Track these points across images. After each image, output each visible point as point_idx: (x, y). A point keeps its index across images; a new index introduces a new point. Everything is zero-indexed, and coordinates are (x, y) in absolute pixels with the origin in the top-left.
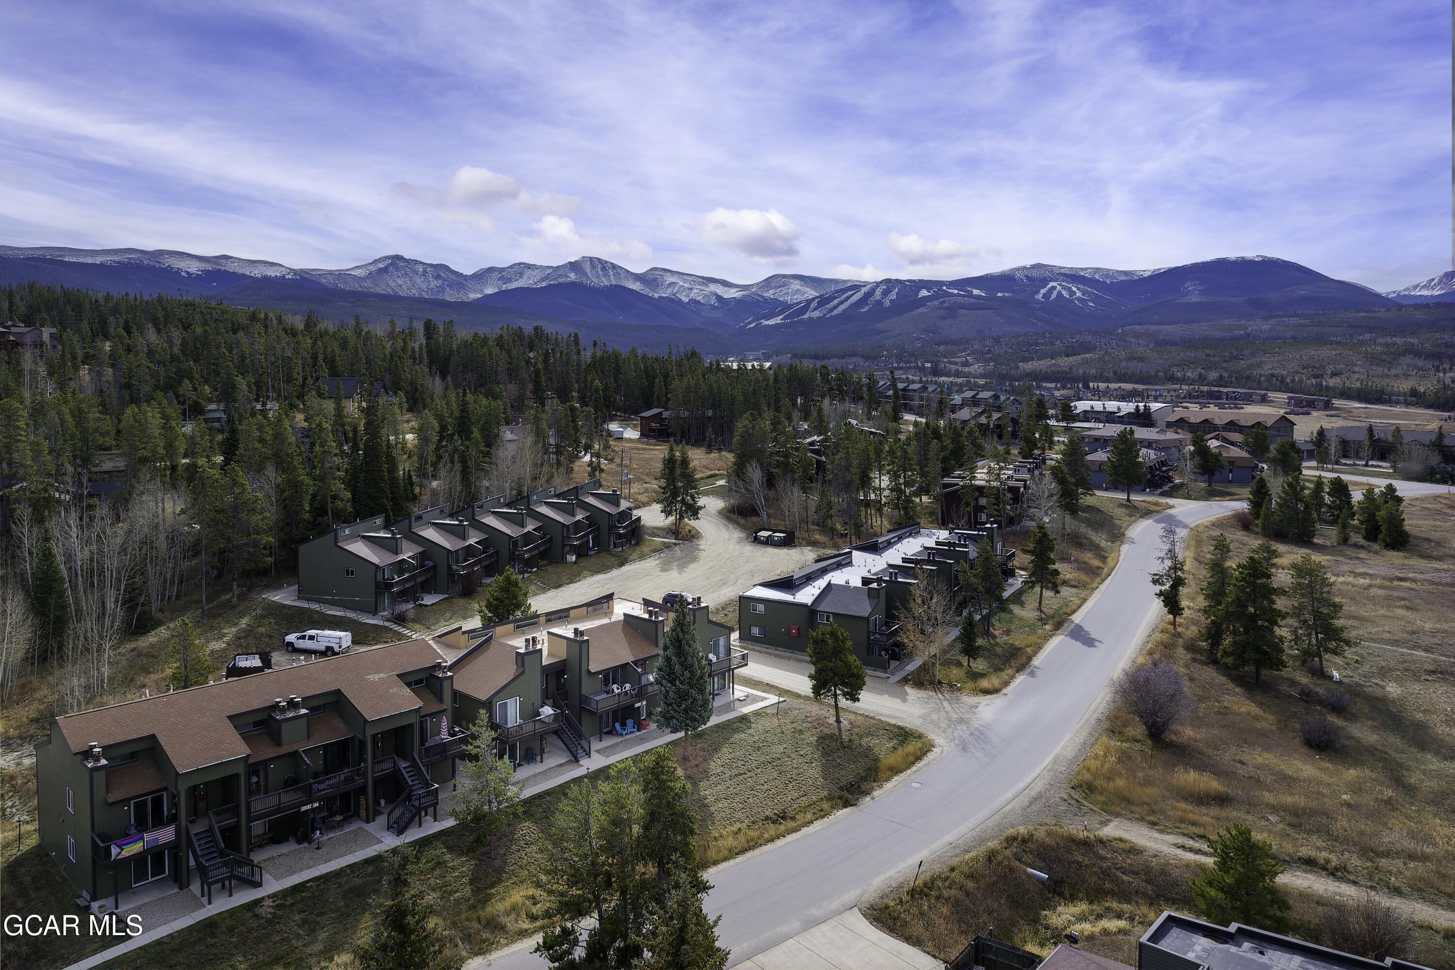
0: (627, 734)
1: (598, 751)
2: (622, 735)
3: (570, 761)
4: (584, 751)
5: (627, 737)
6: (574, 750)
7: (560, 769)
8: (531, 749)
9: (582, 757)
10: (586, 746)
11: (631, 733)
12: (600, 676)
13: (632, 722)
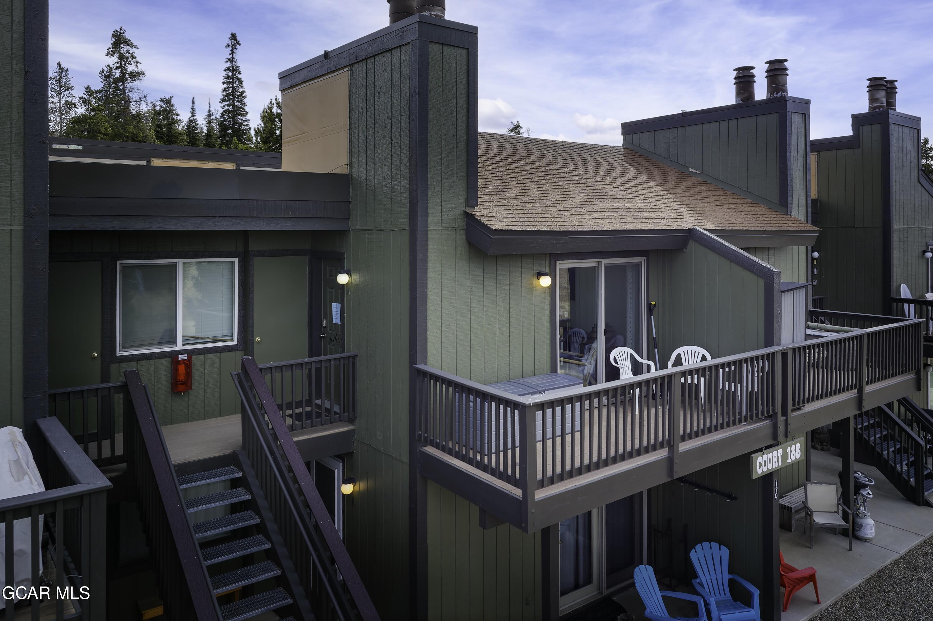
12: (546, 281)
13: (725, 551)
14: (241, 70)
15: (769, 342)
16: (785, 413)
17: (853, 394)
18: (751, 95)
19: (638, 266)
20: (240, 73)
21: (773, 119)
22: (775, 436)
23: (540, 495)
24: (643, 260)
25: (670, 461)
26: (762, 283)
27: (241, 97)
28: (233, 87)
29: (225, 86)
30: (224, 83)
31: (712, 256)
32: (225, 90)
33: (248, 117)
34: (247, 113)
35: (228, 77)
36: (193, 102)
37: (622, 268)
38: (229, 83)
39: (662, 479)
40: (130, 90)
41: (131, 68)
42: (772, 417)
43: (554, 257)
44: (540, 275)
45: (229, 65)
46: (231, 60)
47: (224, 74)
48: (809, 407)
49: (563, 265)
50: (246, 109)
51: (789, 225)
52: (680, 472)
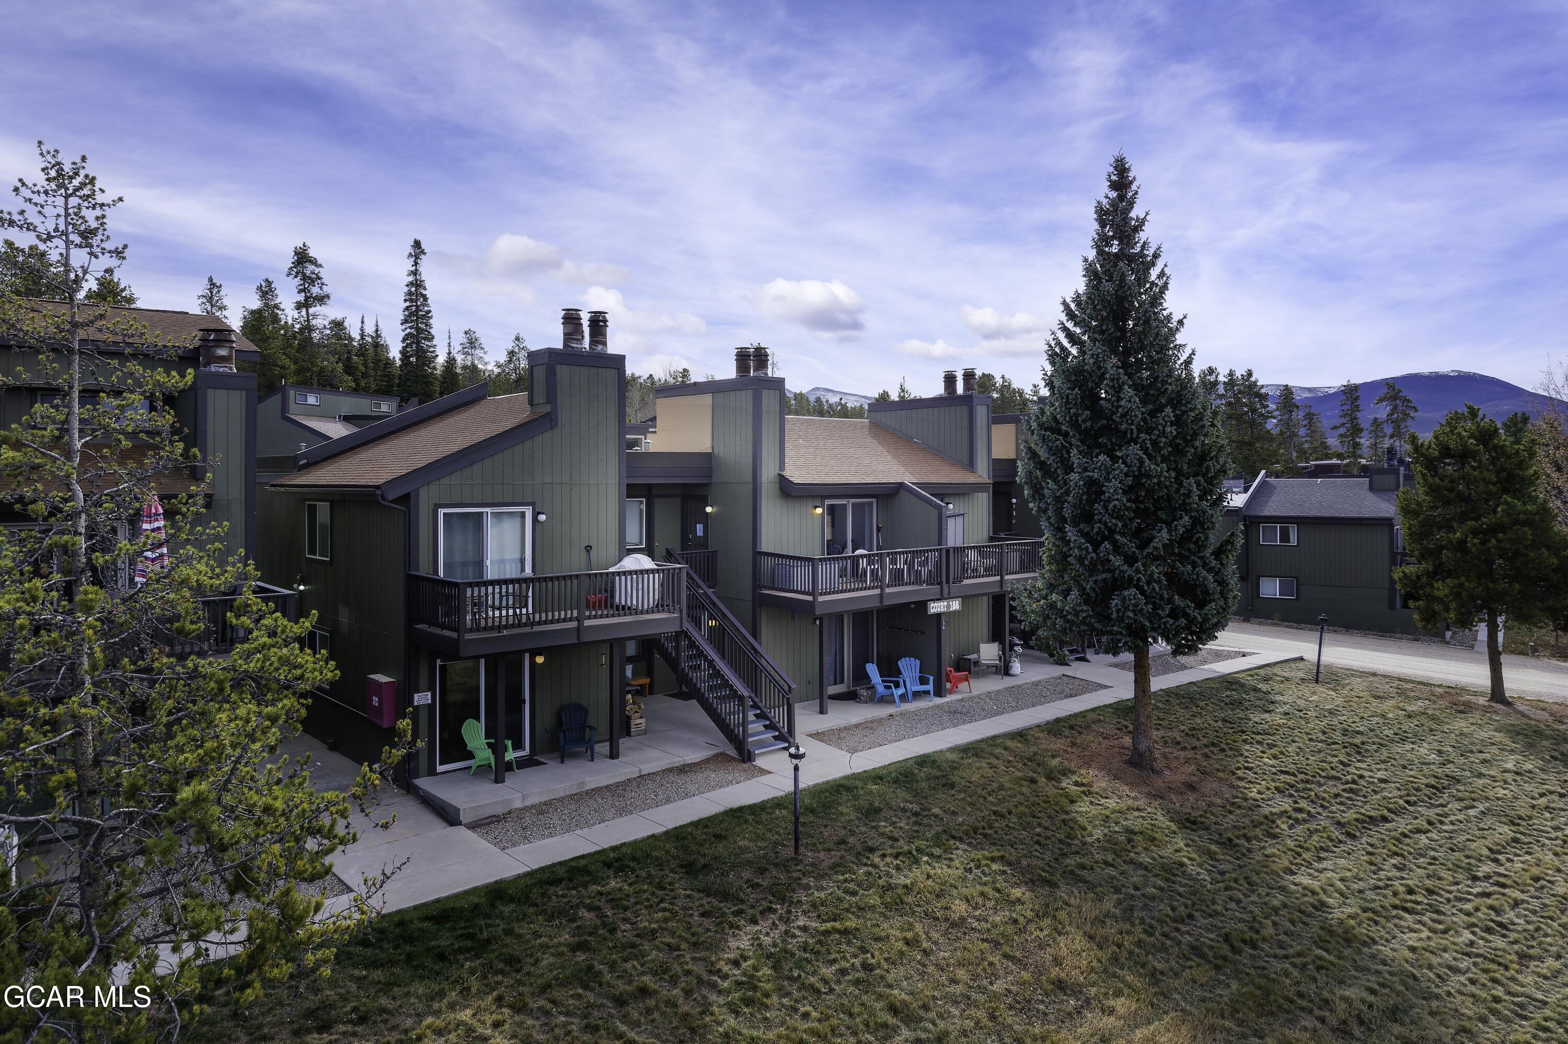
0: (903, 698)
1: (817, 736)
2: (886, 700)
3: (720, 759)
4: (771, 727)
5: (906, 707)
6: (733, 720)
7: (679, 780)
8: (579, 710)
9: (762, 744)
10: (779, 715)
11: (917, 695)
12: (819, 511)
13: (918, 662)
14: (427, 284)
15: (940, 544)
16: (948, 582)
17: (998, 578)
18: (955, 390)
19: (871, 504)
20: (425, 289)
21: (965, 409)
22: (942, 594)
23: (821, 599)
24: (874, 500)
25: (881, 596)
26: (936, 512)
27: (427, 315)
28: (417, 306)
29: (408, 304)
30: (405, 301)
31: (913, 499)
32: (407, 308)
33: (435, 342)
34: (433, 337)
35: (410, 293)
36: (363, 322)
37: (863, 504)
38: (411, 300)
39: (876, 604)
40: (315, 316)
41: (315, 290)
42: (940, 583)
43: (824, 497)
44: (816, 507)
45: (411, 278)
46: (415, 273)
47: (406, 289)
48: (966, 582)
49: (828, 502)
50: (432, 331)
51: (971, 479)
52: (888, 602)
